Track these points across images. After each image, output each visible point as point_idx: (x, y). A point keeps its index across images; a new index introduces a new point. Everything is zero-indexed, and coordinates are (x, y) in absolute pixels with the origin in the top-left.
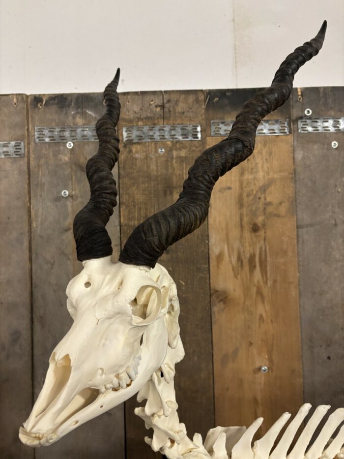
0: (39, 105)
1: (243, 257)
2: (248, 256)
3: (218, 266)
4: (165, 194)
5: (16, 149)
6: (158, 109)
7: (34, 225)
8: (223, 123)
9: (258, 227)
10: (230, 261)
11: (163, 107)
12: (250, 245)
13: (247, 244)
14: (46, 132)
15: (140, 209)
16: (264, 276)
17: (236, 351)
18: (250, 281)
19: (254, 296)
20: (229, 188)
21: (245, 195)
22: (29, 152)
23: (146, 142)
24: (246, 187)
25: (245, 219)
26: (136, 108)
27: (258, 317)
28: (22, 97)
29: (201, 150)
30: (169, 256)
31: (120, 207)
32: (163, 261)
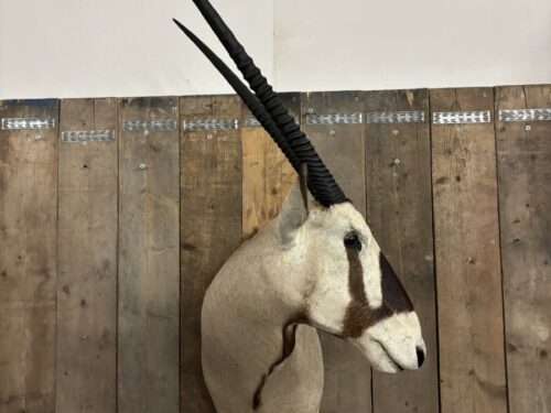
0: (126, 105)
1: (266, 212)
2: (269, 210)
3: (248, 218)
4: (212, 167)
5: (110, 135)
6: (208, 108)
7: (121, 187)
8: (253, 118)
9: (277, 191)
10: (257, 215)
11: (211, 106)
13: (269, 202)
14: (130, 123)
15: (194, 177)
20: (257, 163)
21: (267, 168)
22: (118, 137)
23: (199, 131)
24: (268, 163)
26: (193, 108)
28: (114, 99)
29: (237, 137)
30: (213, 211)
31: (180, 175)
32: (209, 213)
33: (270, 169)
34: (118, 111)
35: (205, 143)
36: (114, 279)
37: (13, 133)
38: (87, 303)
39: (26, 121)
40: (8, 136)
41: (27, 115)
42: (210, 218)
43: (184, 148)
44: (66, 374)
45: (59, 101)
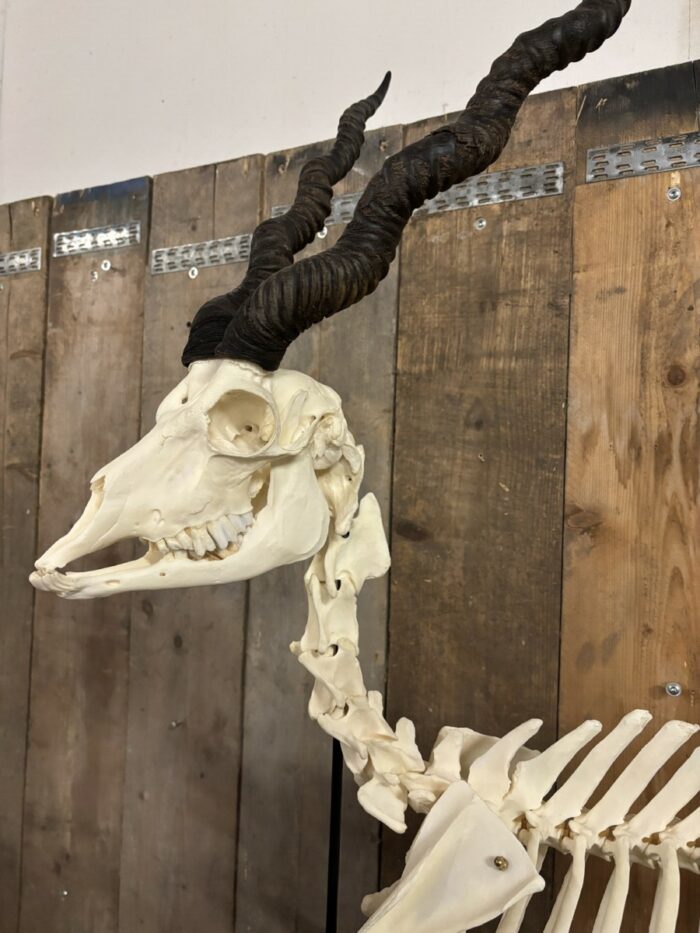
0: (280, 170)
1: (643, 440)
2: (654, 436)
3: (584, 457)
4: (482, 310)
5: (243, 247)
8: (612, 151)
9: (684, 374)
10: (613, 448)
12: (660, 414)
13: (654, 412)
15: (432, 342)
16: (690, 483)
17: (613, 641)
18: (656, 492)
19: (663, 526)
20: (620, 290)
21: (654, 303)
23: (451, 211)
24: (659, 285)
25: (654, 356)
27: (669, 573)
28: (256, 160)
29: (561, 215)
30: (481, 434)
31: (397, 339)
32: (469, 443)
33: (663, 304)
34: (262, 186)
35: (465, 243)
37: (71, 264)
38: (185, 645)
39: (94, 234)
40: (62, 271)
41: (94, 221)
42: (470, 456)
43: (410, 264)
44: (141, 796)
45: (150, 181)
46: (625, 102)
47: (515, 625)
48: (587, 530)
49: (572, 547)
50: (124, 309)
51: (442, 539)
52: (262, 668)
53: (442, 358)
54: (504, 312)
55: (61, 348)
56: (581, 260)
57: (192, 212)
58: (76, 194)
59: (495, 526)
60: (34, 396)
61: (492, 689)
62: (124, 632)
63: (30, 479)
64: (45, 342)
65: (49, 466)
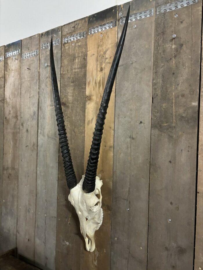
0: (43, 36)
1: (97, 82)
3: (88, 86)
4: (73, 60)
5: (37, 52)
6: (73, 28)
7: (40, 77)
8: (93, 28)
9: (103, 69)
10: (93, 84)
14: (44, 45)
17: (92, 119)
18: (99, 91)
20: (94, 55)
21: (99, 56)
22: (40, 53)
23: (69, 42)
24: (99, 53)
25: (98, 66)
26: (67, 30)
28: (39, 35)
29: (85, 41)
30: (73, 84)
31: (61, 67)
32: (72, 86)
33: (100, 56)
34: (40, 40)
35: (71, 48)
36: (37, 120)
37: (9, 58)
38: (28, 131)
39: (12, 52)
40: (7, 60)
41: (12, 50)
42: (72, 88)
43: (63, 53)
44: (22, 161)
45: (22, 40)
46: (95, 19)
47: (78, 119)
48: (89, 100)
49: (87, 103)
50: (18, 67)
51: (67, 105)
52: (41, 133)
53: (68, 70)
54: (77, 60)
55: (7, 75)
56: (88, 50)
57: (28, 46)
58: (9, 44)
59: (75, 101)
60: (3, 86)
61: (75, 131)
62: (19, 130)
63: (3, 103)
64: (5, 75)
65: (6, 100)
